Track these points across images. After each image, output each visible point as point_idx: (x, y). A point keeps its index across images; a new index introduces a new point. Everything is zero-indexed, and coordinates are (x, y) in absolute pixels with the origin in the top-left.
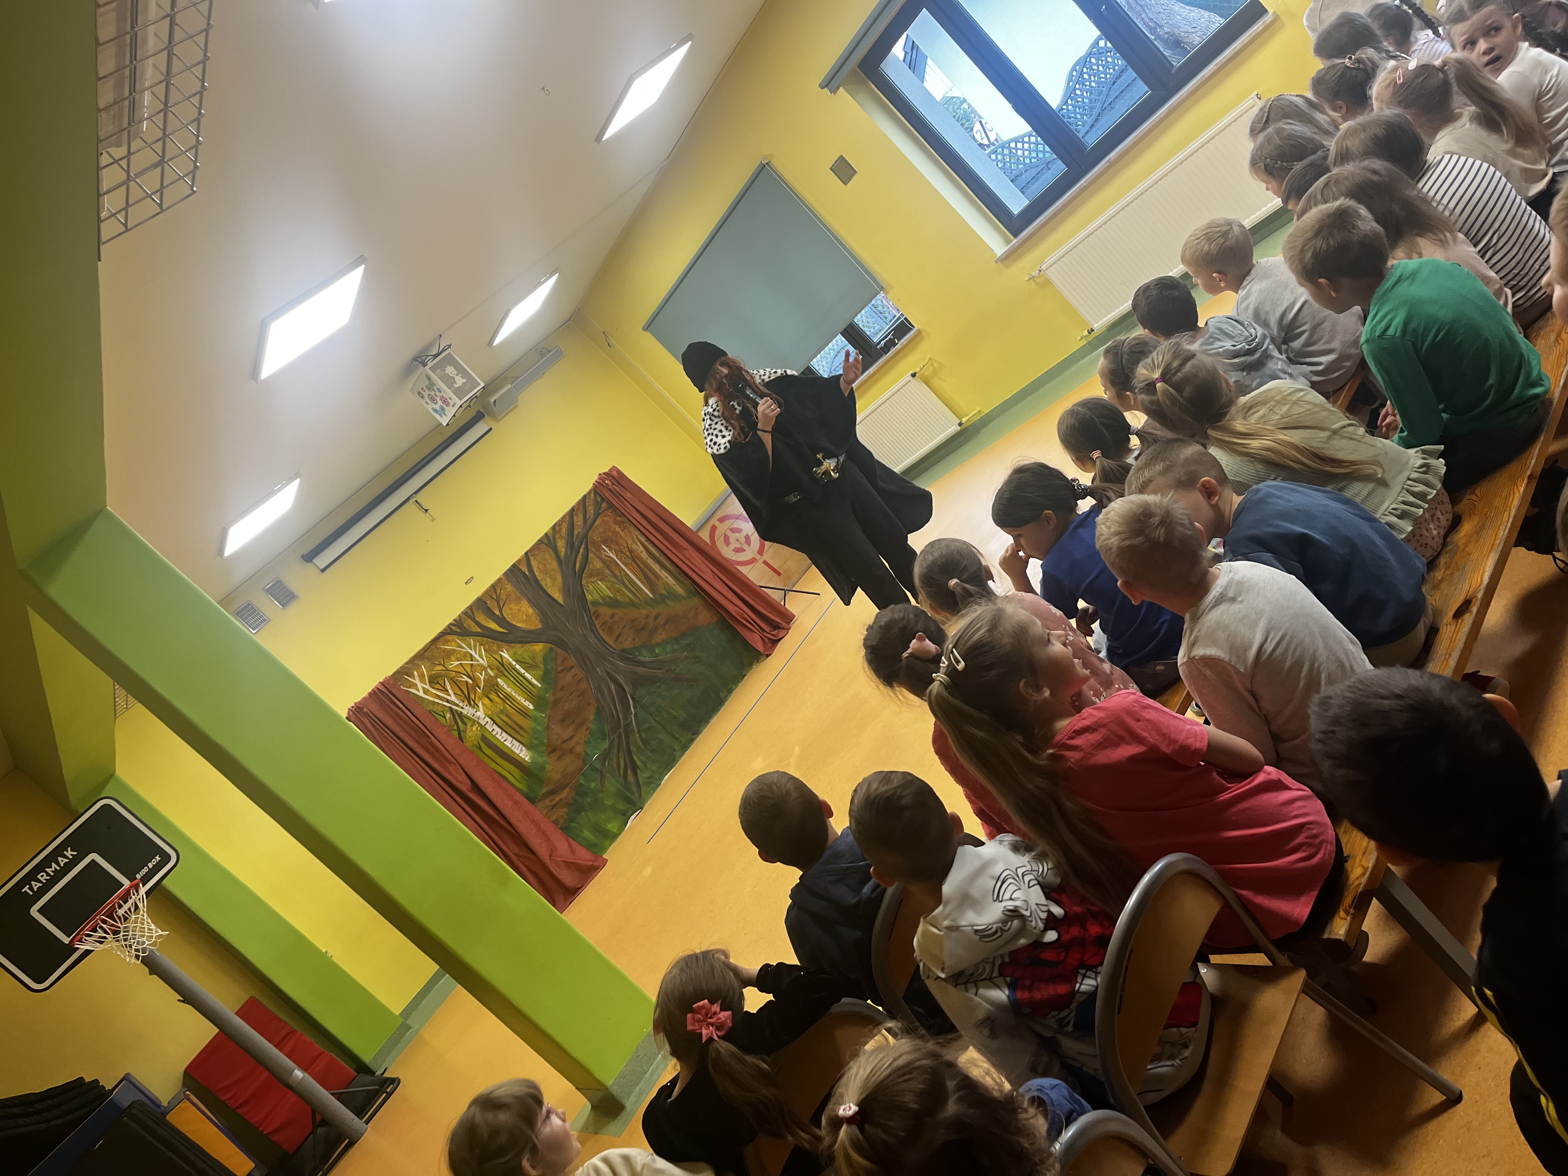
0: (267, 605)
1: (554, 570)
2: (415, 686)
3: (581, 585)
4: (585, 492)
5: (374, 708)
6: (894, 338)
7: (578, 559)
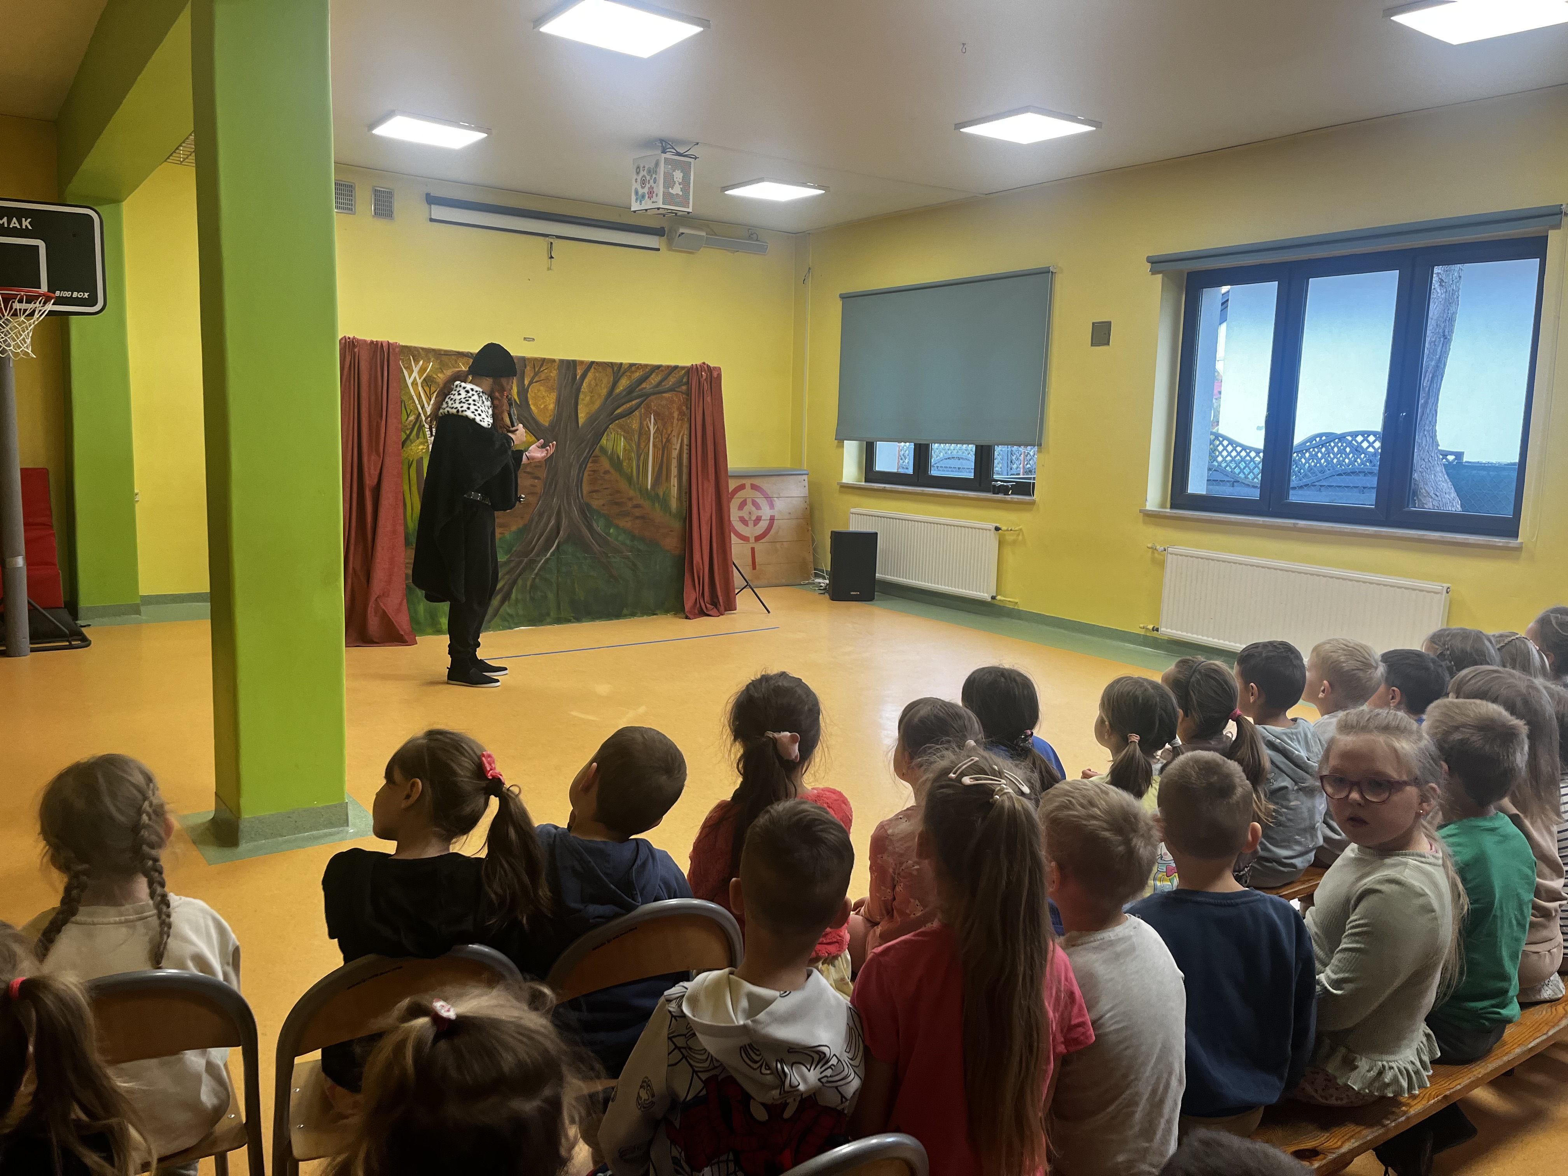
0: (364, 202)
1: (599, 395)
2: (411, 372)
3: (608, 427)
4: (681, 364)
5: (364, 357)
6: (1011, 489)
7: (624, 406)
